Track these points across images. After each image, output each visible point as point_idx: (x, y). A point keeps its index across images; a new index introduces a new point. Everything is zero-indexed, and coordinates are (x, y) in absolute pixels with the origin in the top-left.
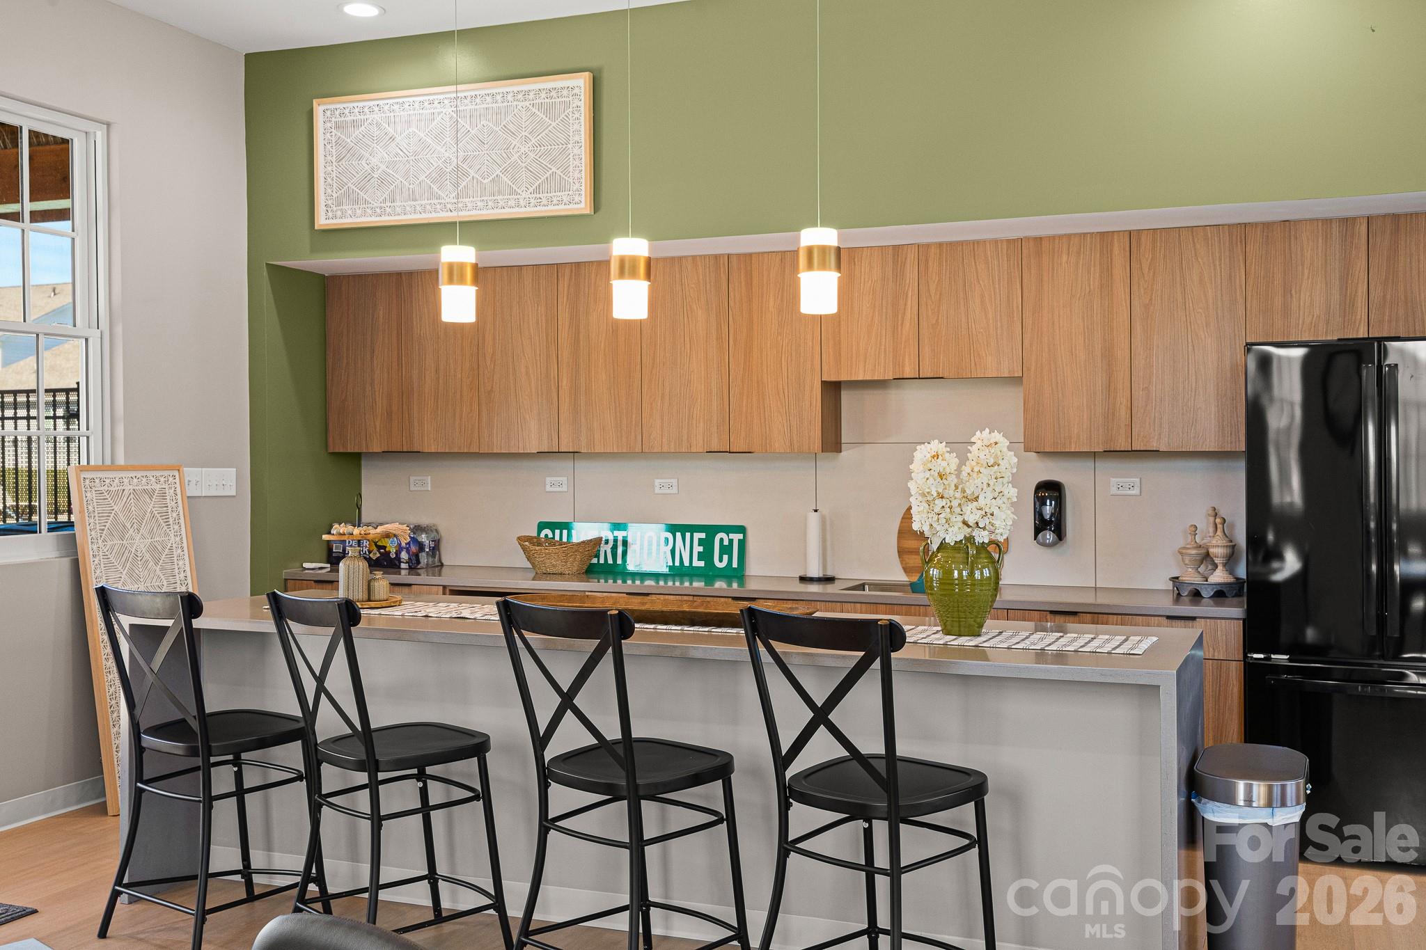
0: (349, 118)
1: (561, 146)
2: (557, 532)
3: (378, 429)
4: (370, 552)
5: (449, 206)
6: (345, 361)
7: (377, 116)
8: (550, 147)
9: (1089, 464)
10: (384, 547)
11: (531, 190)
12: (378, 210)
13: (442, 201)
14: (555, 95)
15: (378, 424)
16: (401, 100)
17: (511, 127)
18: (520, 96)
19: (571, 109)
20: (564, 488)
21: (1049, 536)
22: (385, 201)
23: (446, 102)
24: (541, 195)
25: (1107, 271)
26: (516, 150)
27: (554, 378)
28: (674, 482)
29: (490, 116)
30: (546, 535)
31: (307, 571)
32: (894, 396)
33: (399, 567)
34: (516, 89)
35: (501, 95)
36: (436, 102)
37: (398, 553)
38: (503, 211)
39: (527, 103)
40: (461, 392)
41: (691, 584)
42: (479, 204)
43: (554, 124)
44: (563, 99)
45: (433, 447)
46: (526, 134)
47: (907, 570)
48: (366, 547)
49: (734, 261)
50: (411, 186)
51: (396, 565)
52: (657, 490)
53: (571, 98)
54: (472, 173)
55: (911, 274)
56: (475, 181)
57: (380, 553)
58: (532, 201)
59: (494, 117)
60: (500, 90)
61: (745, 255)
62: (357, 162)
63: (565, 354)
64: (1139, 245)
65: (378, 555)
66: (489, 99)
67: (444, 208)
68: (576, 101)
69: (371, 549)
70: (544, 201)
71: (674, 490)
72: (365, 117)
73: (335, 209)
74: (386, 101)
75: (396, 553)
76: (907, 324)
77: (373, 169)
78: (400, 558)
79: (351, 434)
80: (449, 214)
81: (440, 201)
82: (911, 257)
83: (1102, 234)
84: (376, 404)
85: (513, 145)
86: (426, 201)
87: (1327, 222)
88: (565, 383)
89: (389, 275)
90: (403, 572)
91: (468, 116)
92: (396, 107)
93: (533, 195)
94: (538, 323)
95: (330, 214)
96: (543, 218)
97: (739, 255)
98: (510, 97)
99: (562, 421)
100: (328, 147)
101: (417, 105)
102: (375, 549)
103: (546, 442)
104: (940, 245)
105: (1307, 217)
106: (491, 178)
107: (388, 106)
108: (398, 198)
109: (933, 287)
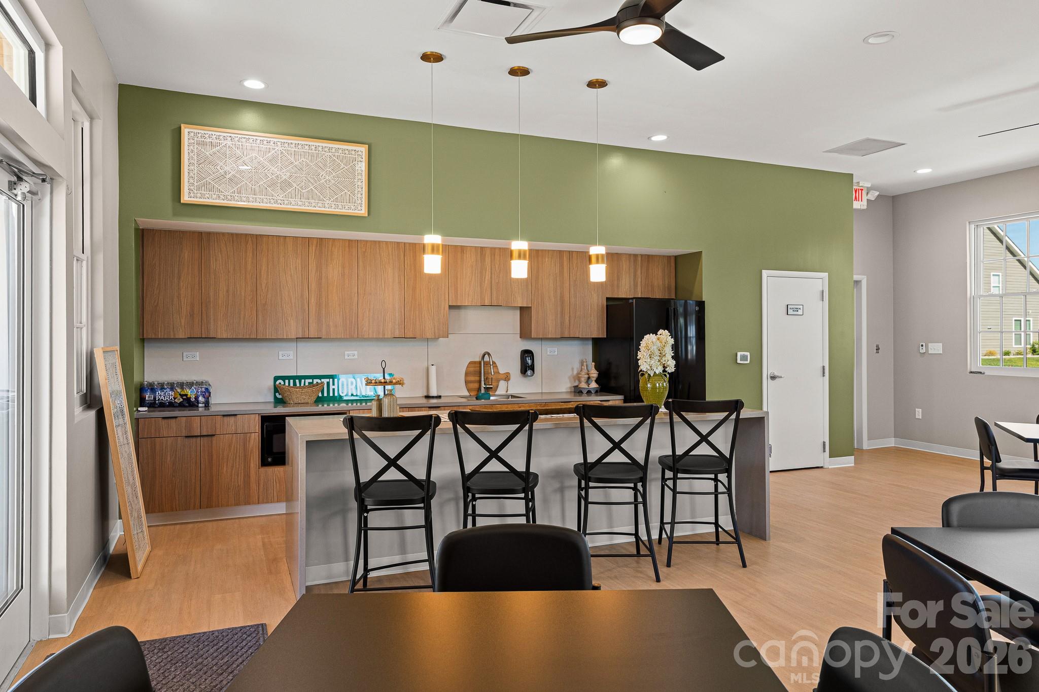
0: (208, 140)
1: (350, 180)
2: (287, 381)
3: (183, 324)
4: (175, 399)
5: (279, 201)
6: (157, 282)
7: (229, 143)
8: (344, 179)
9: (539, 342)
10: (186, 395)
11: (332, 200)
12: (229, 197)
13: (275, 198)
14: (347, 153)
15: (183, 321)
16: (247, 137)
17: (320, 164)
18: (327, 149)
19: (356, 162)
20: (291, 357)
21: (529, 372)
22: (234, 192)
23: (279, 143)
24: (338, 203)
25: (562, 266)
26: (323, 177)
27: (306, 298)
28: (356, 353)
29: (307, 157)
30: (280, 383)
31: (141, 413)
32: (463, 312)
33: (198, 406)
34: (324, 145)
35: (315, 147)
36: (272, 143)
37: (197, 398)
38: (315, 208)
39: (331, 154)
40: (245, 304)
41: (366, 404)
42: (299, 203)
43: (346, 167)
44: (352, 156)
45: (224, 335)
46: (330, 169)
47: (469, 390)
48: (172, 395)
49: (407, 246)
50: (253, 187)
51: (195, 405)
52: (346, 357)
53: (357, 156)
54: (295, 185)
55: (488, 260)
56: (297, 190)
57: (183, 398)
58: (333, 205)
59: (310, 157)
60: (315, 144)
61: (413, 244)
62: (213, 167)
63: (313, 286)
64: (572, 257)
65: (181, 400)
66: (307, 147)
67: (276, 202)
68: (359, 158)
69: (176, 397)
70: (340, 207)
71: (356, 357)
72: (220, 142)
73: (196, 192)
74: (236, 135)
75: (195, 398)
76: (486, 282)
77: (225, 173)
78: (198, 401)
79: (161, 327)
80: (279, 206)
81: (273, 198)
82: (488, 253)
83: (560, 251)
84: (182, 309)
85: (321, 175)
86: (264, 197)
87: (630, 255)
88: (313, 301)
89: (194, 233)
90: (200, 409)
91: (293, 154)
92: (244, 140)
93: (333, 202)
94: (296, 268)
95: (192, 195)
96: (337, 215)
97: (410, 243)
98: (320, 149)
99: (310, 321)
100: (191, 154)
101: (258, 141)
102: (179, 397)
103: (301, 332)
104: (500, 248)
105: (624, 253)
106: (306, 190)
107: (238, 138)
108: (243, 192)
109: (497, 266)
